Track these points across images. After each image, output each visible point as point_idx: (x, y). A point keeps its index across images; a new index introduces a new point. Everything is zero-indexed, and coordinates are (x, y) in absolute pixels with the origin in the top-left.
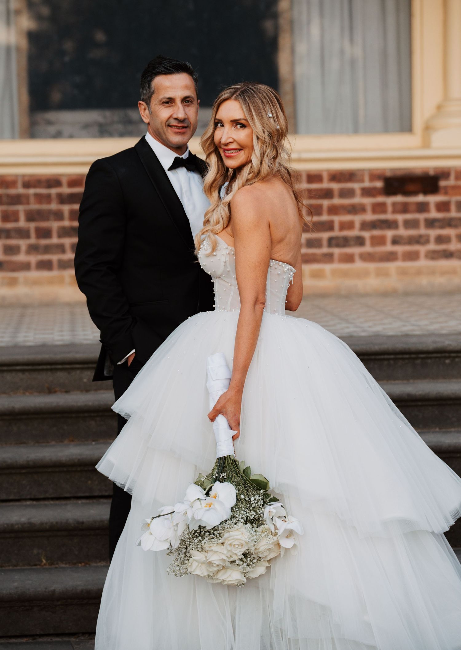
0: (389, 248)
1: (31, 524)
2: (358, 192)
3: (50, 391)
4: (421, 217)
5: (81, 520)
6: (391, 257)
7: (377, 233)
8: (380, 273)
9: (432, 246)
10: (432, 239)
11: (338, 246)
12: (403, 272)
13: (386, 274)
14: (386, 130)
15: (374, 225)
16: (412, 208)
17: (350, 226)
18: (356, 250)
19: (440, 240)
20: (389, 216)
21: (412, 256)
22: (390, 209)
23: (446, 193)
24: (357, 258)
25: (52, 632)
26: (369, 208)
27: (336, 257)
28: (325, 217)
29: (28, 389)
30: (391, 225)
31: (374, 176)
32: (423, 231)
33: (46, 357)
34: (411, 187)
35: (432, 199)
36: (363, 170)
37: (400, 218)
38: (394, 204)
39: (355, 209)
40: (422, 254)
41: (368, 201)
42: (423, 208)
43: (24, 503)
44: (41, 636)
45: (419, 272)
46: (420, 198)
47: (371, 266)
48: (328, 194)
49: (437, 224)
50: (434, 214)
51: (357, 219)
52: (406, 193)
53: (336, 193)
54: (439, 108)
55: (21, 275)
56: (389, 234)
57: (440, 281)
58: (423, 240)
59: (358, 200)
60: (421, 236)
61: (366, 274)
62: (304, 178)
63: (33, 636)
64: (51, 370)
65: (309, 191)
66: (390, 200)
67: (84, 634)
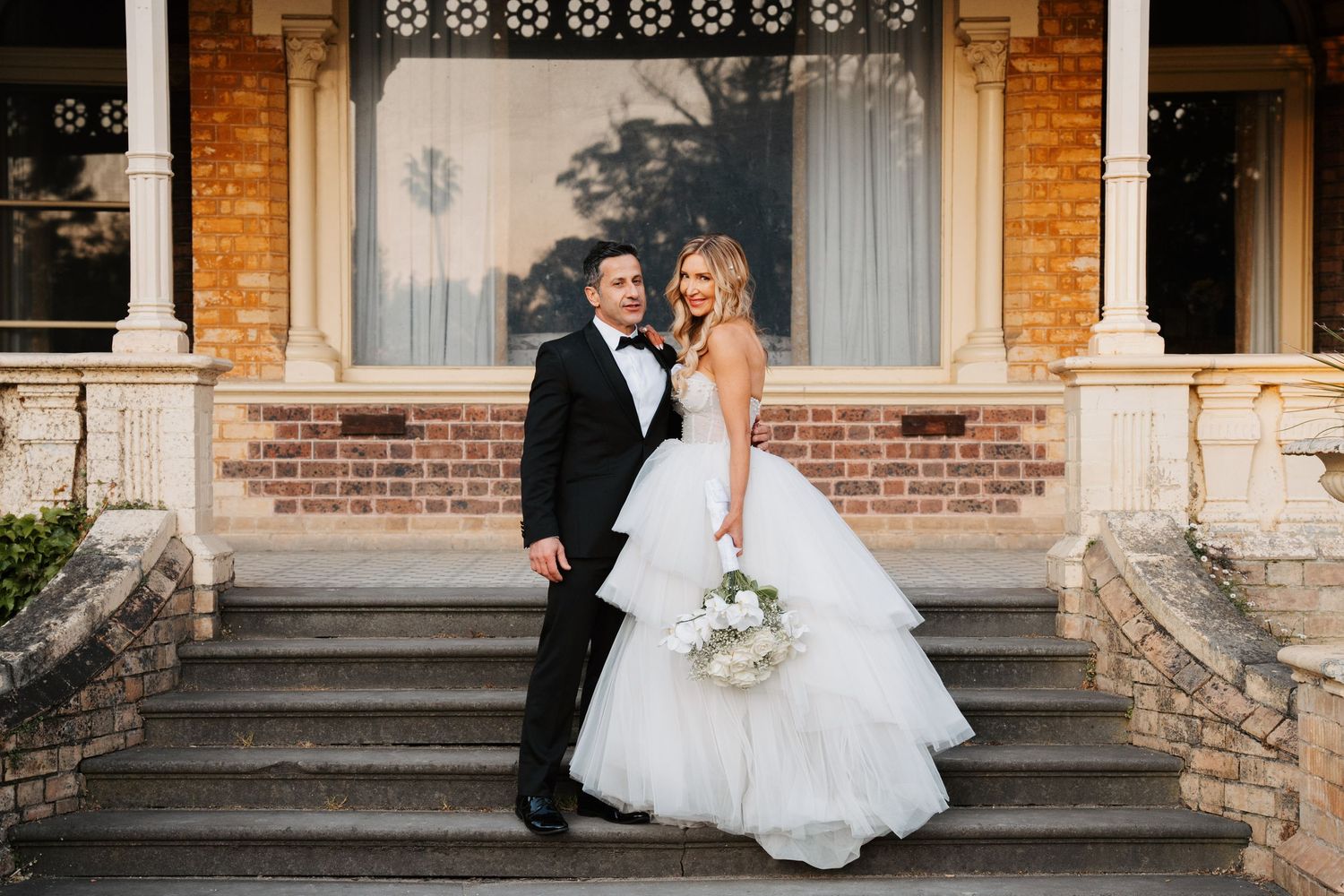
0: (906, 496)
1: (432, 766)
2: (872, 432)
3: (475, 635)
4: (945, 462)
5: (483, 764)
6: (908, 507)
7: (891, 479)
8: (894, 526)
9: (956, 496)
10: (956, 488)
11: (847, 493)
12: (921, 525)
13: (903, 527)
14: (913, 363)
15: (889, 470)
16: (934, 451)
17: (862, 470)
18: (869, 498)
19: (965, 489)
20: (907, 461)
21: (934, 507)
22: (908, 452)
23: (974, 436)
24: (869, 507)
25: (445, 874)
26: (884, 451)
27: (845, 504)
28: (833, 460)
29: (451, 633)
30: (908, 470)
31: (890, 414)
32: (946, 479)
33: (470, 599)
34: (934, 429)
35: (957, 442)
36: (879, 406)
37: (920, 462)
38: (912, 446)
39: (867, 452)
40: (945, 506)
41: (882, 443)
42: (946, 451)
43: (433, 748)
44: (434, 877)
45: (940, 526)
46: (944, 440)
47: (886, 517)
48: (837, 433)
49: (961, 471)
50: (958, 459)
51: (870, 463)
52: (927, 435)
53: (847, 433)
54: (970, 338)
55: (487, 517)
56: (907, 480)
57: (964, 535)
58: (945, 489)
59: (870, 441)
60: (944, 484)
61: (879, 525)
62: (810, 414)
63: (426, 878)
64: (476, 612)
65: (816, 428)
66: (908, 442)
67: (477, 877)
